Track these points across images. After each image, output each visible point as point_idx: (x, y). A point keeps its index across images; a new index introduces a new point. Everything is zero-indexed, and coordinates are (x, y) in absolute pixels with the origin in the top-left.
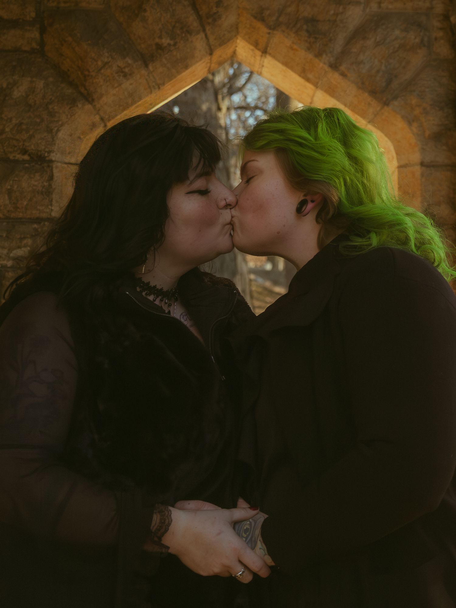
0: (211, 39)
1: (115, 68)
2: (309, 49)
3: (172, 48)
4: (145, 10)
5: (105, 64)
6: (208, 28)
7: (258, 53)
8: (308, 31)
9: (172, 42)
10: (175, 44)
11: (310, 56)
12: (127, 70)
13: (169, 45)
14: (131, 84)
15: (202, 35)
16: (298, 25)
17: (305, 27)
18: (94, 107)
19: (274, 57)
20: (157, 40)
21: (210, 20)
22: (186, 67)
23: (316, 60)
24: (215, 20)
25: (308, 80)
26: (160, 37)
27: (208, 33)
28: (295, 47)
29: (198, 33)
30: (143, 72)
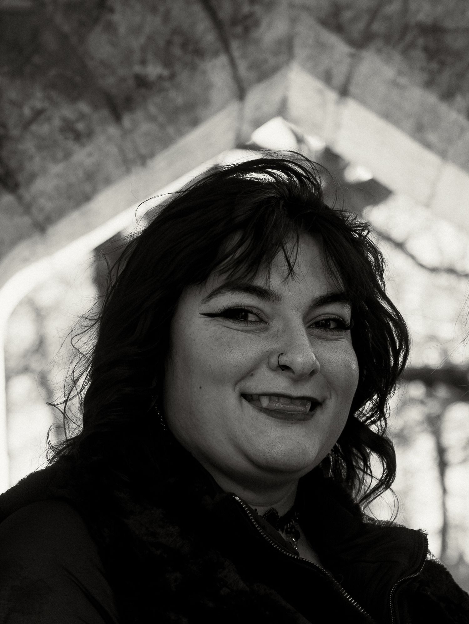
0: (242, 67)
1: (57, 122)
2: (429, 84)
3: (167, 84)
4: (112, 10)
5: (38, 114)
6: (235, 45)
7: (332, 96)
8: (426, 49)
9: (166, 73)
10: (172, 77)
11: (432, 98)
12: (80, 126)
13: (160, 78)
14: (90, 155)
15: (223, 59)
16: (408, 38)
17: (421, 41)
18: (20, 199)
19: (363, 102)
20: (137, 69)
21: (239, 30)
22: (195, 123)
23: (443, 108)
24: (247, 30)
25: (428, 145)
26: (143, 62)
27: (236, 53)
28: (403, 80)
29: (216, 54)
30: (113, 130)
